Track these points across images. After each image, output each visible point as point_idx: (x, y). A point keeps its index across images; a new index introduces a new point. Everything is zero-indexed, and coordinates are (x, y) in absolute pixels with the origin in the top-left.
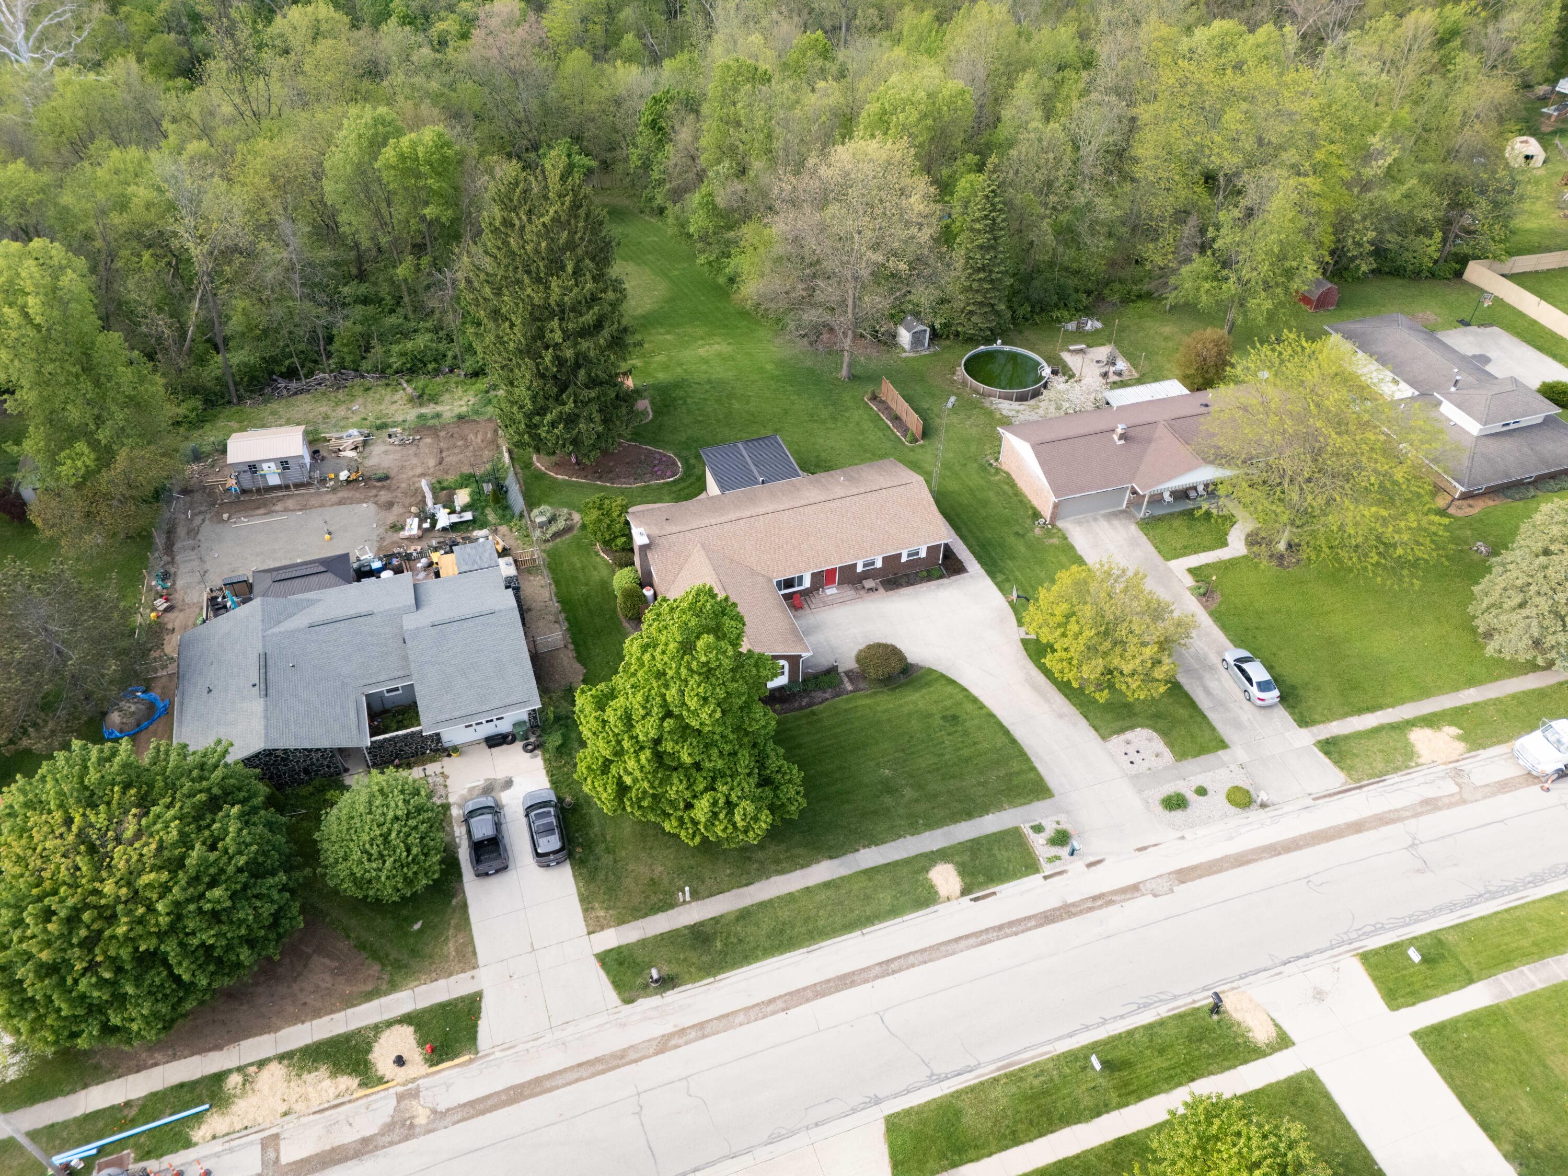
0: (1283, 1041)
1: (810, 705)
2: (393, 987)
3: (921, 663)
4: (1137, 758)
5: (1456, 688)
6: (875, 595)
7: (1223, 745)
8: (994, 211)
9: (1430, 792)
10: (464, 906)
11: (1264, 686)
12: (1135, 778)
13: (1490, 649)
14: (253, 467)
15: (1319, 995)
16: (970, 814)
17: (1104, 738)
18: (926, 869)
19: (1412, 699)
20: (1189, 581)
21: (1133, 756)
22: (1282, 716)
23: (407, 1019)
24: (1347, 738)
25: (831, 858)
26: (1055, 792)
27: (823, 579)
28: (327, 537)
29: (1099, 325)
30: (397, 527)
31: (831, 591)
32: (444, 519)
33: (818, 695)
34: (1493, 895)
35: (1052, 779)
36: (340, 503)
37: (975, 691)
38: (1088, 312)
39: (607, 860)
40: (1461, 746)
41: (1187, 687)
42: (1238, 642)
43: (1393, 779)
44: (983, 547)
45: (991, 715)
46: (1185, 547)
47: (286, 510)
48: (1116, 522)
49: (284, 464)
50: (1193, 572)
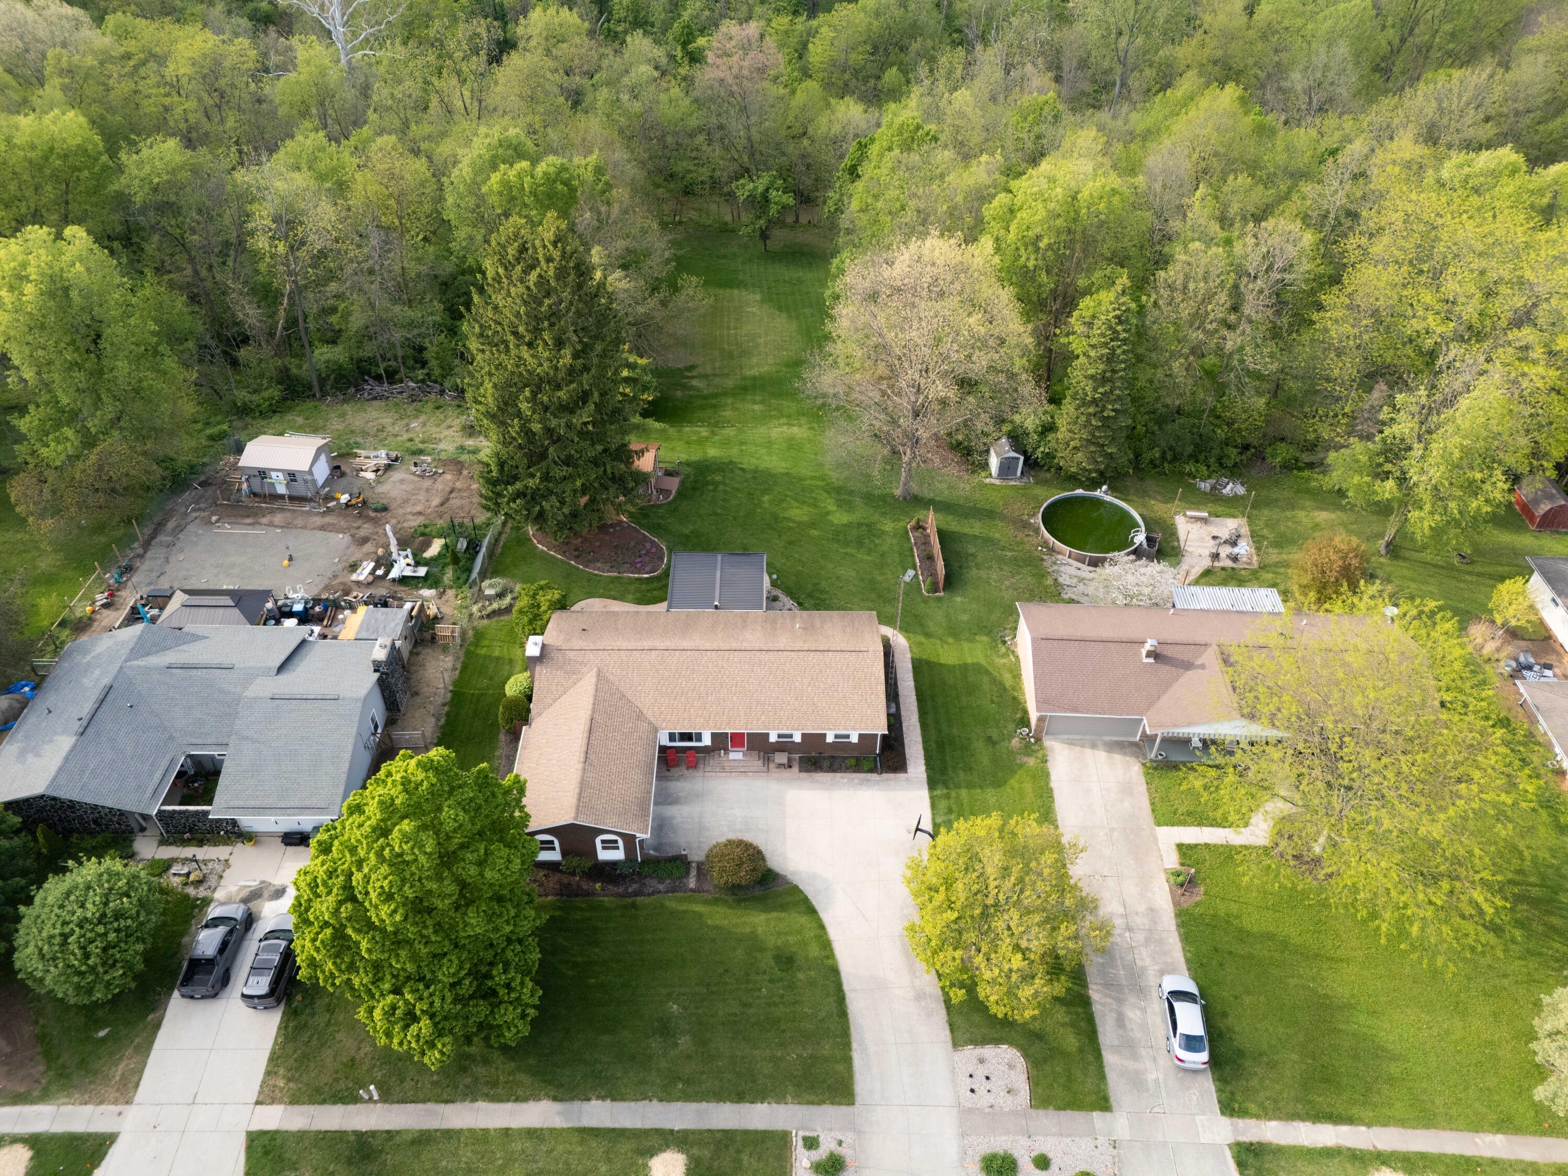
1: (636, 894)
2: (44, 1097)
3: (791, 877)
4: (981, 1089)
5: (1476, 1126)
6: (786, 773)
7: (1103, 1104)
8: (1116, 339)
10: (157, 1026)
11: (1191, 1043)
12: (966, 1113)
13: (1540, 1093)
14: (263, 474)
16: (740, 1097)
17: (956, 1044)
18: (652, 1152)
19: (1402, 1123)
20: (1172, 861)
21: (979, 1083)
22: (1207, 1086)
23: (34, 1141)
24: (1279, 1151)
25: (555, 1099)
26: (858, 1099)
27: (722, 742)
28: (286, 562)
29: (1241, 490)
30: (354, 567)
31: (736, 755)
32: (402, 567)
33: (653, 884)
35: (863, 1083)
36: (322, 528)
37: (833, 933)
38: (1234, 472)
39: (321, 1019)
41: (1096, 1008)
42: (1196, 967)
44: (941, 746)
45: (835, 971)
46: (1189, 814)
47: (271, 524)
48: (1118, 757)
49: (292, 476)
50: (1184, 850)
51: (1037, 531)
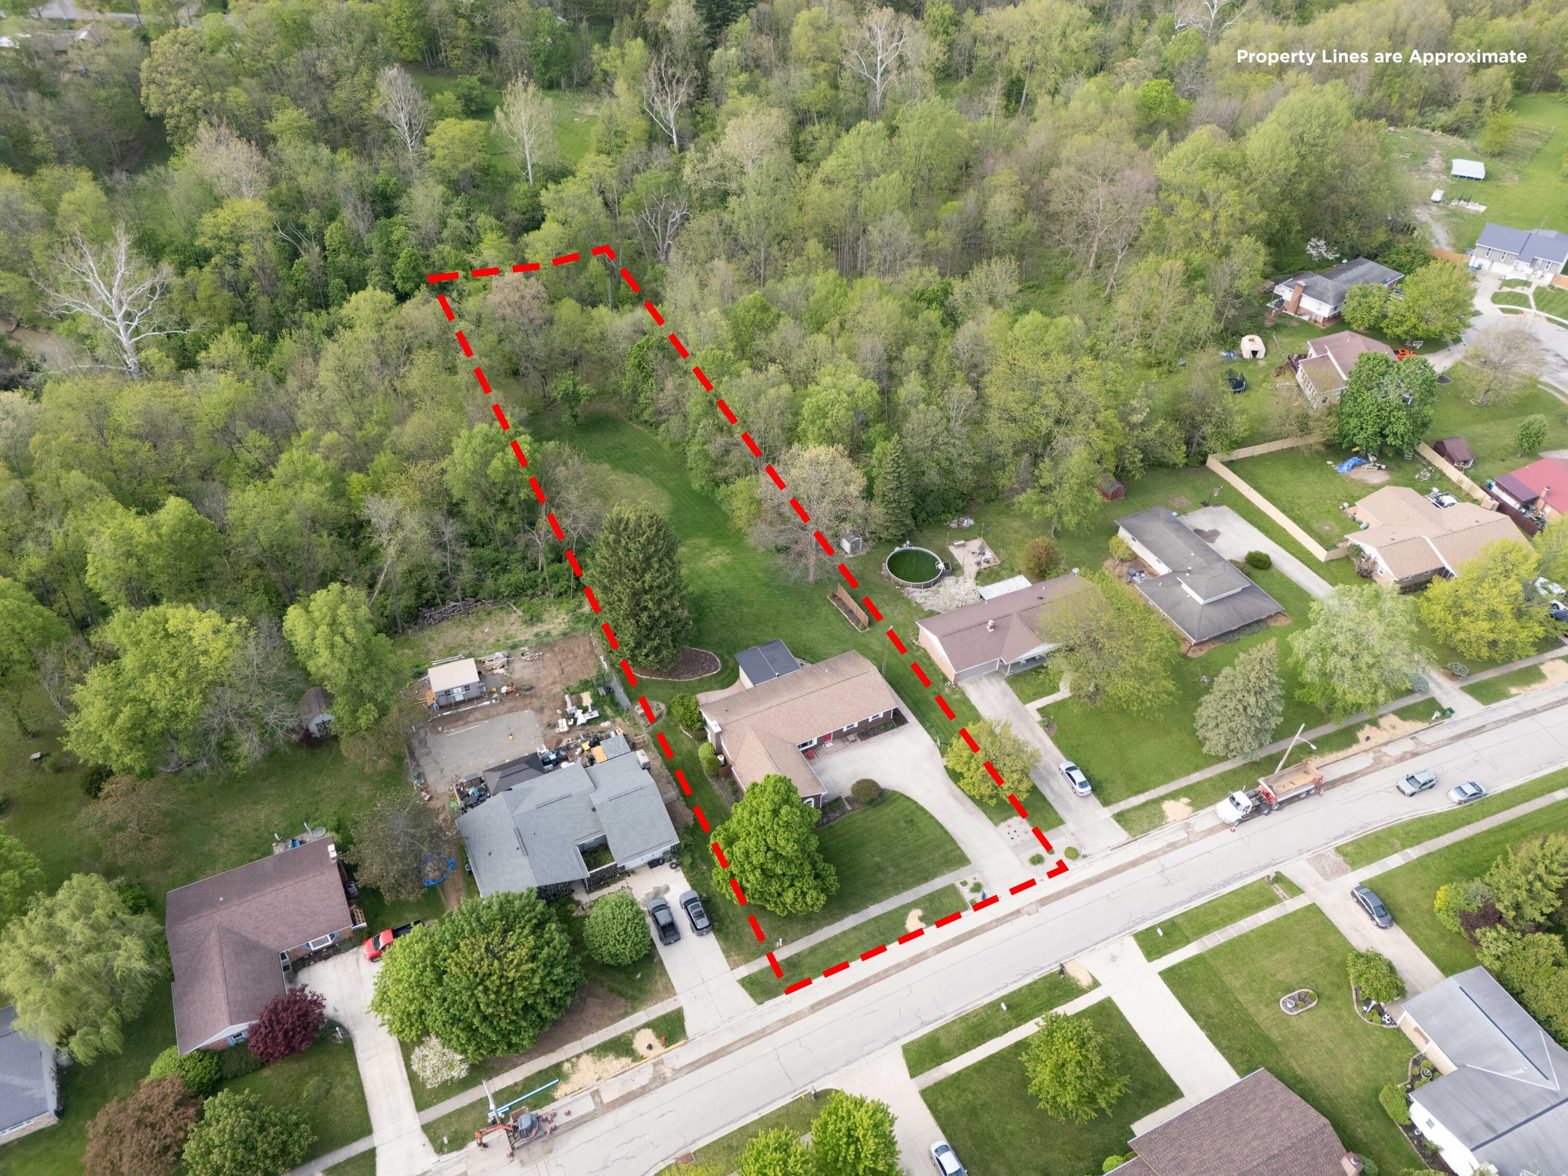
0: (1096, 984)
1: (828, 822)
2: (635, 1010)
3: (888, 788)
4: (1015, 835)
5: (1188, 774)
6: (855, 745)
7: (1061, 822)
9: (1171, 839)
10: (661, 962)
11: (1082, 785)
12: (1015, 848)
13: (1205, 750)
14: (448, 693)
15: (1114, 958)
16: (926, 879)
17: (996, 825)
18: (907, 914)
19: (1164, 783)
20: (1038, 717)
21: (1013, 834)
22: (1094, 801)
23: (647, 1025)
24: (1129, 811)
25: (854, 913)
26: (972, 860)
27: (823, 740)
28: (510, 737)
29: (971, 522)
30: (552, 726)
31: (829, 745)
32: (581, 717)
33: (832, 815)
34: (1203, 894)
35: (970, 854)
36: (510, 711)
37: (921, 803)
38: (964, 512)
39: (732, 928)
40: (1190, 809)
41: (1040, 788)
42: (1069, 756)
43: (1154, 833)
44: (915, 704)
45: (932, 817)
46: (1034, 695)
47: (477, 720)
48: (993, 681)
49: (467, 687)
50: (1040, 710)
51: (889, 577)
